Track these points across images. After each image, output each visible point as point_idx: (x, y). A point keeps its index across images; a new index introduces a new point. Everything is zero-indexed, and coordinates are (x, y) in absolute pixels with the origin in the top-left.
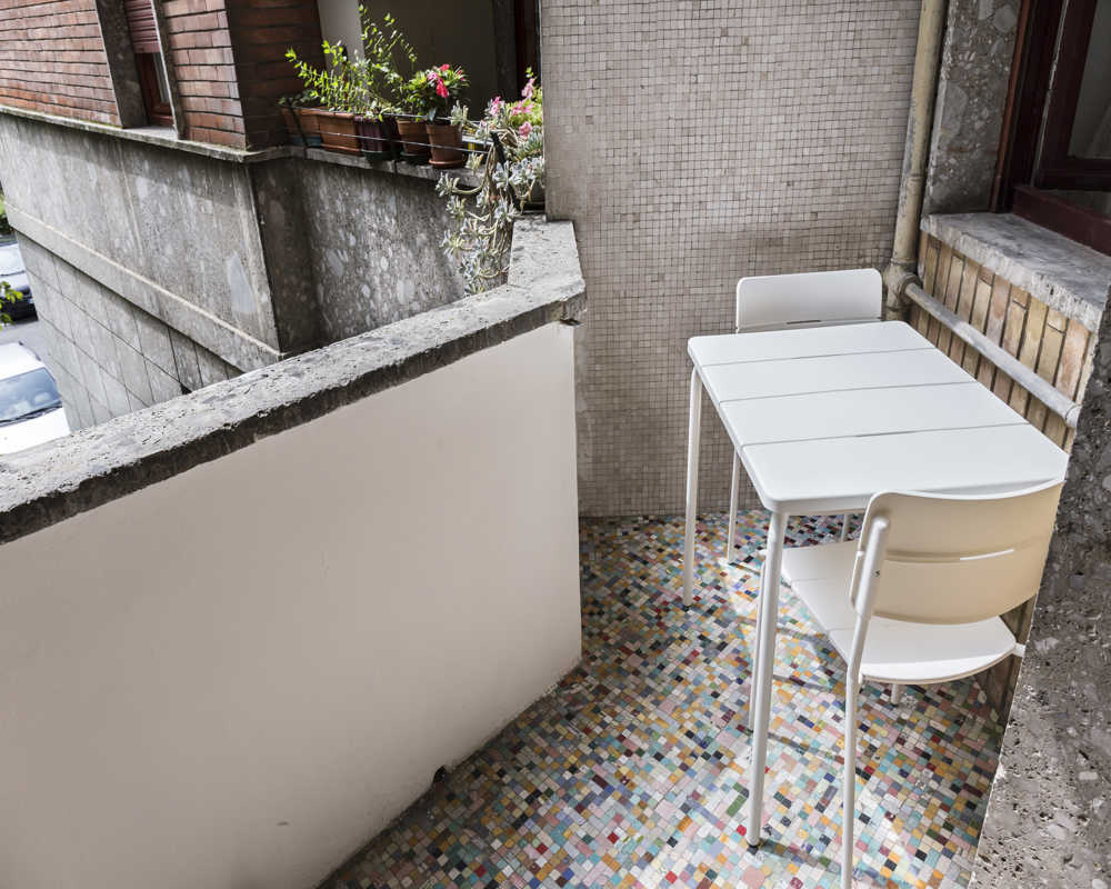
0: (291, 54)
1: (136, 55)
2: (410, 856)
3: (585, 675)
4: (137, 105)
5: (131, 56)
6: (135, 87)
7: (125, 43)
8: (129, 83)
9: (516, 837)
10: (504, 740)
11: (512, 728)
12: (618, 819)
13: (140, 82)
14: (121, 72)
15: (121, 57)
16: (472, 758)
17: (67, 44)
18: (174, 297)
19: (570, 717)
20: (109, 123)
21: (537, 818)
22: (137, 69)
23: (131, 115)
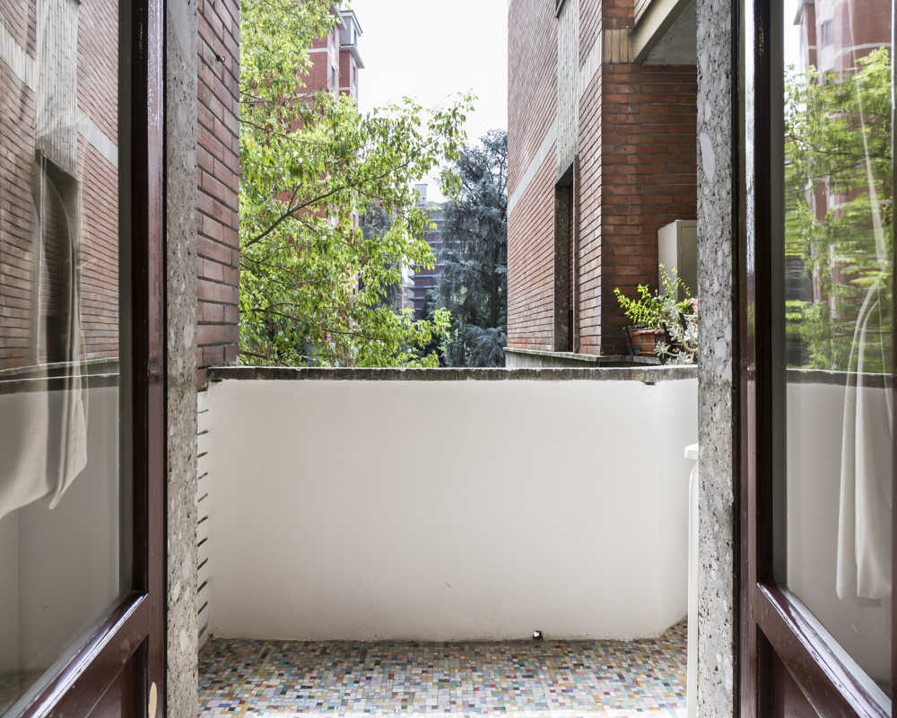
0: (617, 291)
2: (503, 653)
3: (655, 643)
4: (565, 339)
5: (566, 311)
6: (565, 329)
7: (565, 304)
8: (563, 326)
9: (557, 671)
10: (583, 644)
11: (593, 642)
12: (616, 690)
13: (569, 326)
14: (560, 320)
15: (561, 312)
16: (560, 641)
17: (542, 309)
19: (629, 652)
20: (549, 350)
21: (572, 671)
22: (569, 319)
23: (558, 343)
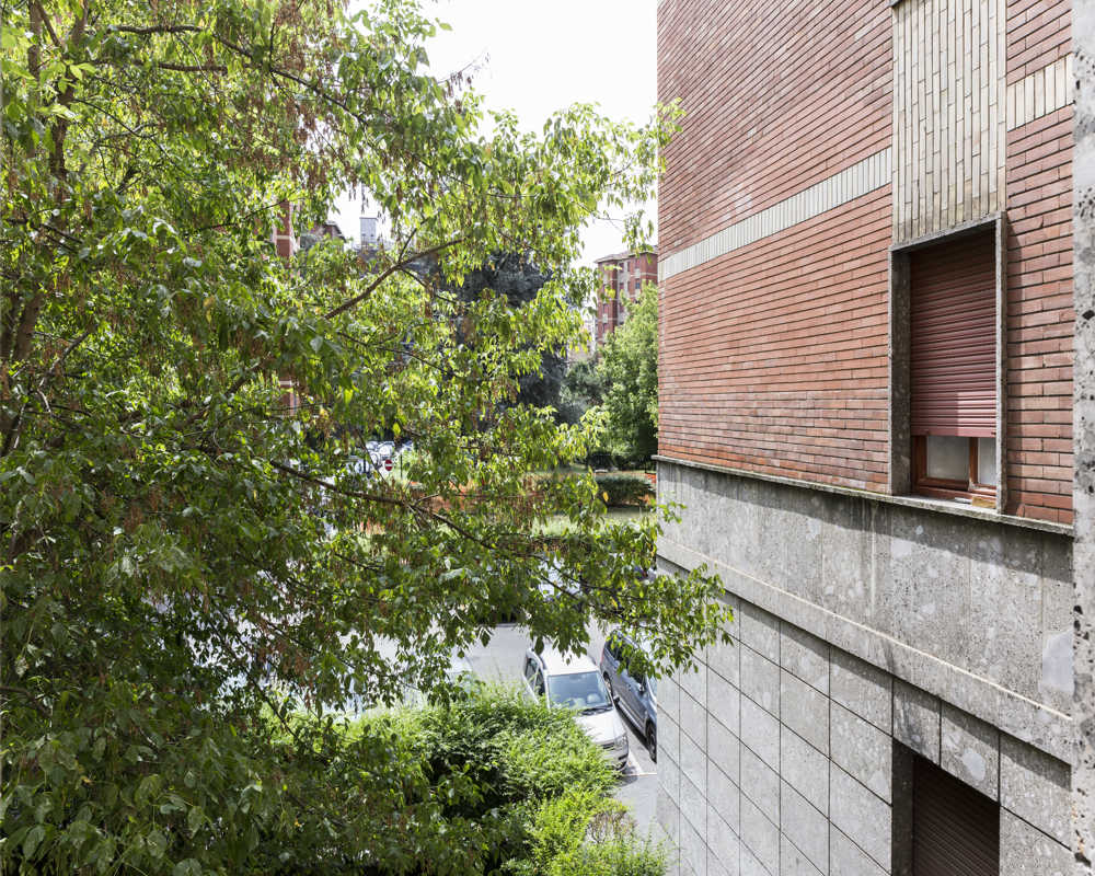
1: (912, 436)
4: (905, 477)
5: (908, 436)
6: (906, 461)
7: (906, 426)
8: (903, 458)
13: (911, 458)
14: (899, 449)
15: (901, 437)
18: (914, 650)
22: (911, 448)
23: (900, 483)
